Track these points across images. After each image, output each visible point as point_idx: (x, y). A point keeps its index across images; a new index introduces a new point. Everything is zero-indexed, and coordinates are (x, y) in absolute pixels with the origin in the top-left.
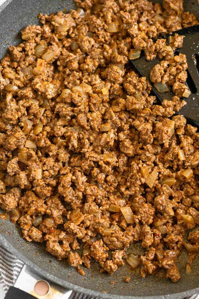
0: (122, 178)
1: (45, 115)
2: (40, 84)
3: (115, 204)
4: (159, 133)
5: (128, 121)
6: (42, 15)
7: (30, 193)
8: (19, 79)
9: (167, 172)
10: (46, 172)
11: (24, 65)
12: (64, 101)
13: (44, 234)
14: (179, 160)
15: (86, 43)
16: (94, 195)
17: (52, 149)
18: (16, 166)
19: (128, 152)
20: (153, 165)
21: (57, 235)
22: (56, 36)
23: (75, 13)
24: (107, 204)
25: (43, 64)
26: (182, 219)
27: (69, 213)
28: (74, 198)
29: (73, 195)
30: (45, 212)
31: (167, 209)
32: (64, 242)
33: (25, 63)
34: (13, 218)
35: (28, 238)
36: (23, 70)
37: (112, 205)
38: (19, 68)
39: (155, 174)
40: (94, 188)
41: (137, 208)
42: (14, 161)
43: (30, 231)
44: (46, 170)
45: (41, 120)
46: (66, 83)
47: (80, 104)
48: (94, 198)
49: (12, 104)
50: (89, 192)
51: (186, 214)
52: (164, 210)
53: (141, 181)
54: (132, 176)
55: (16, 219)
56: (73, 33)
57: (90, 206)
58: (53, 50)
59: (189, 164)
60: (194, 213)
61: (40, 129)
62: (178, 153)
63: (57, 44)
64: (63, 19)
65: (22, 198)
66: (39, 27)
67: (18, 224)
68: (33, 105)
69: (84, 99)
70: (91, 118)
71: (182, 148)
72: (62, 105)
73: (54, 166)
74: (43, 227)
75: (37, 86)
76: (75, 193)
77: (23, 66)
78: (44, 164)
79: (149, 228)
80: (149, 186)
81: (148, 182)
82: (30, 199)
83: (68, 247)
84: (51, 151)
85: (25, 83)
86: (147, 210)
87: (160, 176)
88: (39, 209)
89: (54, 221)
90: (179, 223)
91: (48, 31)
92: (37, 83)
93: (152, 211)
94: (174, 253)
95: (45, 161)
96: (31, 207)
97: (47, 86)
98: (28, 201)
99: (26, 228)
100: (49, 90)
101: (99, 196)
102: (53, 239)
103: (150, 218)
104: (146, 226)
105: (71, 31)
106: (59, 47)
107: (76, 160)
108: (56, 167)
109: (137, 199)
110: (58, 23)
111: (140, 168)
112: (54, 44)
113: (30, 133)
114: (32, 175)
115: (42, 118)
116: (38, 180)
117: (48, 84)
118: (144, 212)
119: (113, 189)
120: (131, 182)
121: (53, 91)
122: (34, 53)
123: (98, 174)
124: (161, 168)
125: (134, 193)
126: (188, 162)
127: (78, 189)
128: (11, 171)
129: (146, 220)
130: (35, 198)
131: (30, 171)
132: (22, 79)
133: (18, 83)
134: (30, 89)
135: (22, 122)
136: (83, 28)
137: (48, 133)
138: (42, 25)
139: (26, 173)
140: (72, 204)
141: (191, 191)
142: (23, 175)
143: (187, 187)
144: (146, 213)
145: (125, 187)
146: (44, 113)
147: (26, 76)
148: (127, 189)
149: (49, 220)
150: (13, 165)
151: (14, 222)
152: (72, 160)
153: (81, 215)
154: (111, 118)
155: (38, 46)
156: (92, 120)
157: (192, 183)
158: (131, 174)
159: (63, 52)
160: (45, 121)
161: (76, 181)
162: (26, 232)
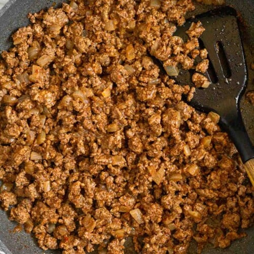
0: (130, 177)
1: (47, 124)
2: (38, 95)
3: (124, 205)
4: (168, 127)
5: (136, 117)
6: (31, 15)
7: (41, 204)
8: (15, 88)
9: (173, 168)
10: (55, 184)
11: (19, 71)
12: (65, 109)
13: (59, 242)
14: (185, 155)
15: (82, 45)
16: (103, 200)
17: (58, 160)
18: (24, 180)
19: (136, 151)
20: (160, 161)
21: (71, 242)
22: (48, 36)
23: (68, 8)
24: (117, 206)
25: (39, 71)
26: (189, 214)
27: (81, 219)
28: (84, 204)
29: (83, 201)
30: (58, 222)
31: (174, 208)
32: (79, 248)
33: (20, 70)
34: (27, 229)
35: (43, 248)
36: (18, 78)
37: (122, 207)
38: (14, 75)
39: (162, 171)
40: (103, 194)
41: (146, 208)
42: (22, 175)
43: (45, 241)
44: (54, 181)
45: (43, 129)
46: (65, 89)
47: (82, 111)
48: (104, 202)
49: (12, 118)
50: (99, 198)
51: (193, 210)
52: (172, 208)
53: (149, 181)
54: (140, 176)
55: (30, 230)
56: (67, 31)
57: (101, 212)
58: (47, 55)
59: (195, 159)
60: (201, 209)
61: (43, 139)
62: (183, 149)
63: (51, 45)
64: (54, 17)
65: (34, 209)
66: (29, 28)
67: (33, 234)
68: (34, 117)
69: (86, 105)
70: (96, 121)
71: (187, 143)
72: (64, 113)
73: (61, 175)
74: (57, 235)
75: (36, 98)
76: (86, 199)
77: (18, 73)
78: (52, 175)
79: (158, 226)
80: (157, 183)
81: (155, 180)
82: (42, 210)
83: (83, 252)
84: (57, 162)
85: (22, 91)
86: (155, 210)
87: (167, 172)
88: (52, 220)
89: (67, 229)
90: (186, 218)
91: (40, 30)
92: (35, 94)
93: (161, 211)
94: (184, 248)
95: (52, 172)
96: (43, 219)
97: (45, 96)
98: (40, 212)
99: (41, 238)
100: (48, 100)
101: (109, 200)
102: (68, 247)
103: (159, 217)
104: (155, 224)
105: (65, 30)
106: (53, 48)
107: (84, 164)
108: (64, 177)
109: (146, 198)
110: (49, 22)
111: (146, 168)
112: (47, 45)
113: (33, 143)
114: (40, 189)
115: (44, 127)
116: (47, 193)
117: (46, 94)
118: (153, 213)
119: (121, 189)
120: (140, 183)
121: (52, 101)
122: (27, 58)
123: (106, 178)
124: (168, 165)
125: (142, 191)
126: (194, 157)
127: (88, 196)
128: (20, 185)
129: (155, 220)
130: (46, 209)
131: (39, 183)
132: (19, 88)
133: (15, 92)
134: (29, 100)
135: (24, 134)
136: (77, 28)
137: (52, 141)
138: (32, 25)
139: (35, 186)
140: (83, 209)
141: (197, 184)
142: (32, 188)
143: (193, 180)
144: (155, 213)
145: (134, 186)
146: (46, 122)
147: (23, 83)
148: (136, 188)
149: (62, 228)
150: (22, 179)
151: (28, 232)
152: (80, 164)
153: (93, 222)
154: (118, 117)
155: (31, 48)
156: (97, 123)
157: (198, 177)
158: (139, 174)
159: (57, 53)
160: (47, 130)
161: (85, 188)
162: (41, 242)
